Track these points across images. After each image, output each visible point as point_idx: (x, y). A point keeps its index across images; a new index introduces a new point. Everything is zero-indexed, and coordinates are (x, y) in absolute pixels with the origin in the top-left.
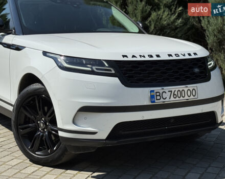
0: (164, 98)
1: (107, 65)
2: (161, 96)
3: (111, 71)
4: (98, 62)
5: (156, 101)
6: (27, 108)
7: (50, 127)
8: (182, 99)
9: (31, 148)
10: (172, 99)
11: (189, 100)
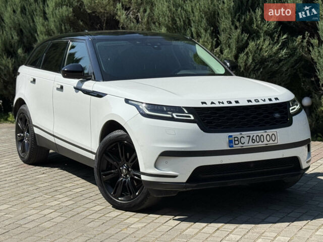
0: (243, 142)
1: (186, 112)
2: (239, 141)
3: (190, 117)
4: (179, 109)
5: (234, 146)
6: (110, 155)
7: (133, 172)
8: (260, 144)
9: (114, 194)
10: (251, 143)
11: (269, 145)
